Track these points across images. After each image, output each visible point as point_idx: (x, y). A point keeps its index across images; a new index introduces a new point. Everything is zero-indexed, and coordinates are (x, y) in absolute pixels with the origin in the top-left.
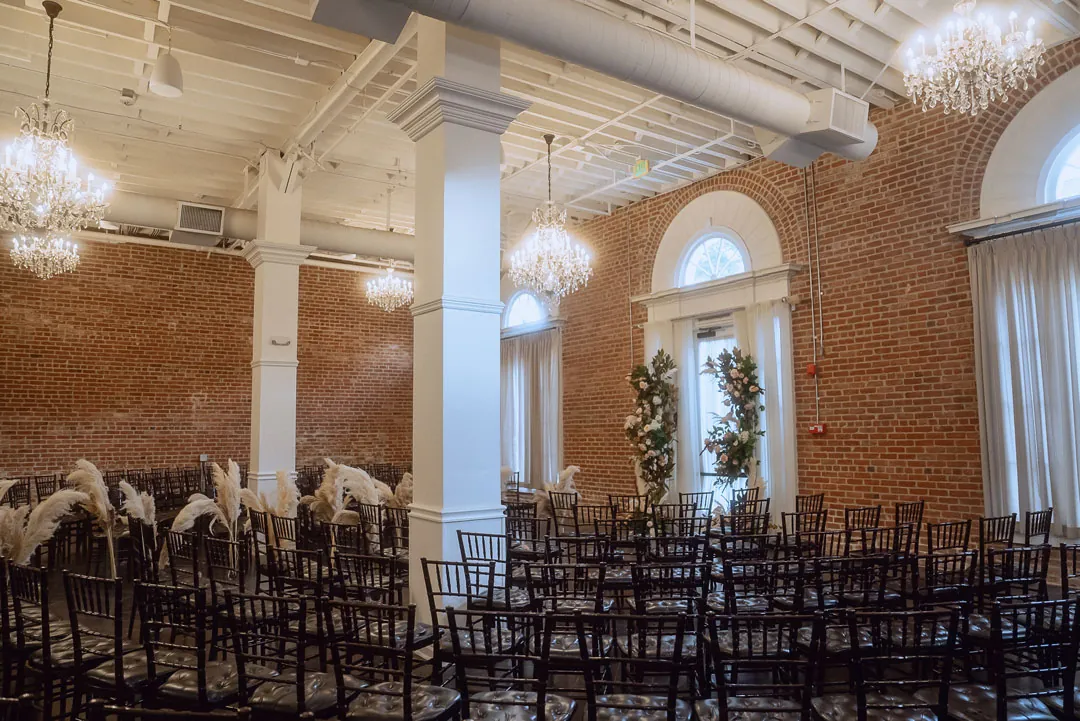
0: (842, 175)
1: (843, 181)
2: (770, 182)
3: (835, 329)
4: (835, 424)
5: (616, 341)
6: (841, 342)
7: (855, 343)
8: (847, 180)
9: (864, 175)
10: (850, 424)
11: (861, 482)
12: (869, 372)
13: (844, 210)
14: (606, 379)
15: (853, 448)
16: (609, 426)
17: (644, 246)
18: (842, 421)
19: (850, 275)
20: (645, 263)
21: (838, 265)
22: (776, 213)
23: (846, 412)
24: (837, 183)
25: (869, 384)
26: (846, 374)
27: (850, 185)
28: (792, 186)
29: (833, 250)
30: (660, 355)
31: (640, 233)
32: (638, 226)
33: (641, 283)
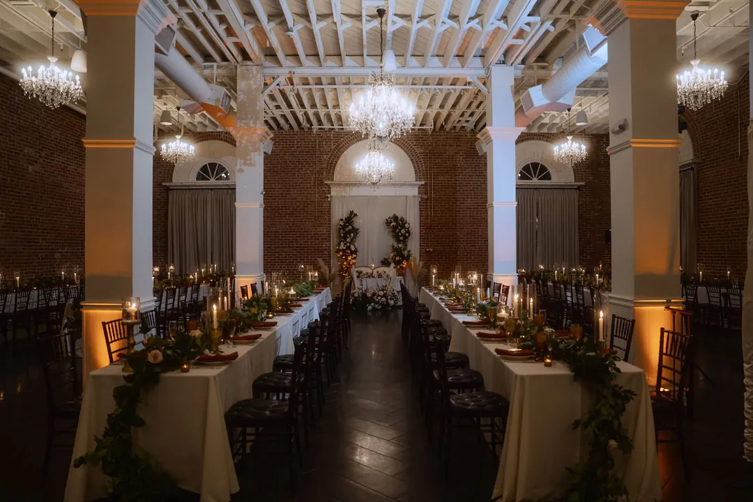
0: (445, 150)
1: (446, 153)
2: (410, 144)
3: (438, 211)
4: (437, 248)
5: (303, 202)
6: (441, 216)
7: (447, 217)
10: (443, 248)
12: (452, 229)
13: (445, 165)
14: (294, 222)
15: (444, 257)
16: (296, 247)
17: (328, 154)
18: (440, 247)
19: (446, 191)
20: (329, 163)
21: (441, 186)
22: (412, 158)
23: (442, 244)
24: (443, 153)
26: (442, 229)
27: (449, 155)
28: (422, 148)
29: (440, 179)
30: (352, 212)
31: (325, 147)
32: (324, 143)
33: (325, 173)
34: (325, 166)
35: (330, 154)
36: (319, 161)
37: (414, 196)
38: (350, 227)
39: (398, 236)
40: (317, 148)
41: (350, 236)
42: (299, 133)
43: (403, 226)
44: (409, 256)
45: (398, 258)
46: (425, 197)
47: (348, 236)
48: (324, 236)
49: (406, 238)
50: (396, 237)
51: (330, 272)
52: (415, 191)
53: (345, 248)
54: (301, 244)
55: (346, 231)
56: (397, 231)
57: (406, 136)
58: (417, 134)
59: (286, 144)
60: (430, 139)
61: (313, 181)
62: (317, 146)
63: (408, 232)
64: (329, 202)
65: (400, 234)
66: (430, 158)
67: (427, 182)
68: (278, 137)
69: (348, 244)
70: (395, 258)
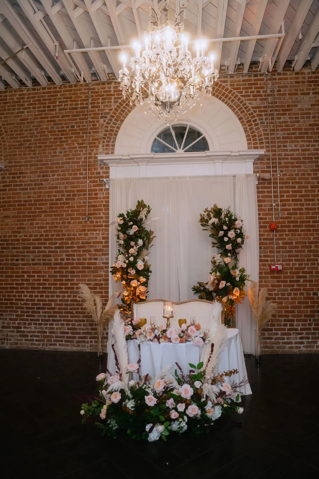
0: (295, 102)
1: (296, 106)
2: (237, 93)
3: (289, 200)
4: (289, 264)
5: (67, 191)
6: (293, 209)
7: (304, 211)
8: (299, 106)
9: (312, 105)
10: (299, 264)
11: (307, 303)
12: (314, 230)
13: (297, 124)
14: (53, 223)
15: (302, 280)
16: (55, 264)
17: (106, 117)
18: (294, 262)
19: (301, 166)
20: (107, 131)
21: (291, 159)
22: (242, 115)
23: (297, 256)
24: (292, 106)
25: (314, 238)
26: (297, 231)
27: (301, 109)
28: (256, 100)
29: (289, 148)
30: (141, 205)
31: (102, 106)
32: (100, 101)
33: (100, 146)
34: (101, 135)
35: (109, 116)
36: (91, 129)
37: (248, 176)
38: (135, 228)
39: (221, 240)
40: (90, 109)
41: (136, 244)
42: (63, 89)
43: (231, 226)
44: (243, 279)
45: (223, 284)
46: (266, 177)
47: (132, 243)
48: (99, 247)
49: (237, 246)
50: (220, 244)
51: (103, 308)
52: (248, 168)
53: (125, 266)
54: (63, 259)
55: (128, 235)
56: (221, 233)
57: (229, 83)
58: (247, 78)
59: (44, 107)
60: (269, 86)
61: (83, 160)
62: (90, 106)
63: (240, 235)
64: (108, 189)
65: (226, 239)
66: (270, 115)
67: (268, 154)
68: (33, 97)
69: (132, 259)
70: (218, 284)
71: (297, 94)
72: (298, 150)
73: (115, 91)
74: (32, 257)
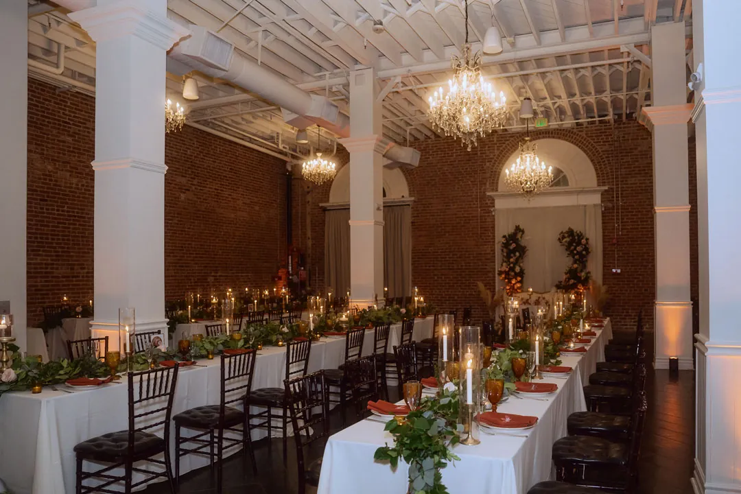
0: (636, 145)
2: (590, 141)
3: (628, 222)
4: (627, 269)
5: (464, 217)
6: (631, 229)
7: (640, 229)
8: (639, 149)
10: (634, 269)
11: (640, 297)
13: (637, 163)
14: (454, 240)
15: (636, 280)
16: (457, 269)
18: (630, 267)
19: (638, 196)
20: (492, 172)
21: (631, 190)
22: (593, 158)
23: (633, 263)
24: (633, 149)
26: (634, 244)
27: (640, 152)
28: (605, 145)
29: (629, 182)
30: (518, 229)
31: (488, 153)
33: (488, 183)
34: (488, 175)
35: (493, 161)
36: (480, 170)
37: (595, 205)
38: (514, 245)
39: (572, 252)
40: (479, 154)
41: (515, 256)
43: (579, 243)
44: (587, 279)
45: (572, 281)
46: (610, 205)
47: (512, 255)
48: (489, 256)
49: (583, 257)
50: (571, 255)
51: (493, 297)
52: (597, 199)
53: (507, 269)
54: (462, 266)
55: (509, 250)
56: (573, 247)
57: (584, 132)
58: (599, 128)
59: (445, 154)
60: (616, 133)
61: (475, 194)
62: (479, 153)
63: (586, 249)
64: (494, 216)
65: (575, 252)
66: (616, 157)
67: (612, 187)
68: (436, 146)
69: (512, 265)
70: (568, 281)
71: (638, 139)
72: (636, 184)
73: (497, 141)
74: (439, 265)
